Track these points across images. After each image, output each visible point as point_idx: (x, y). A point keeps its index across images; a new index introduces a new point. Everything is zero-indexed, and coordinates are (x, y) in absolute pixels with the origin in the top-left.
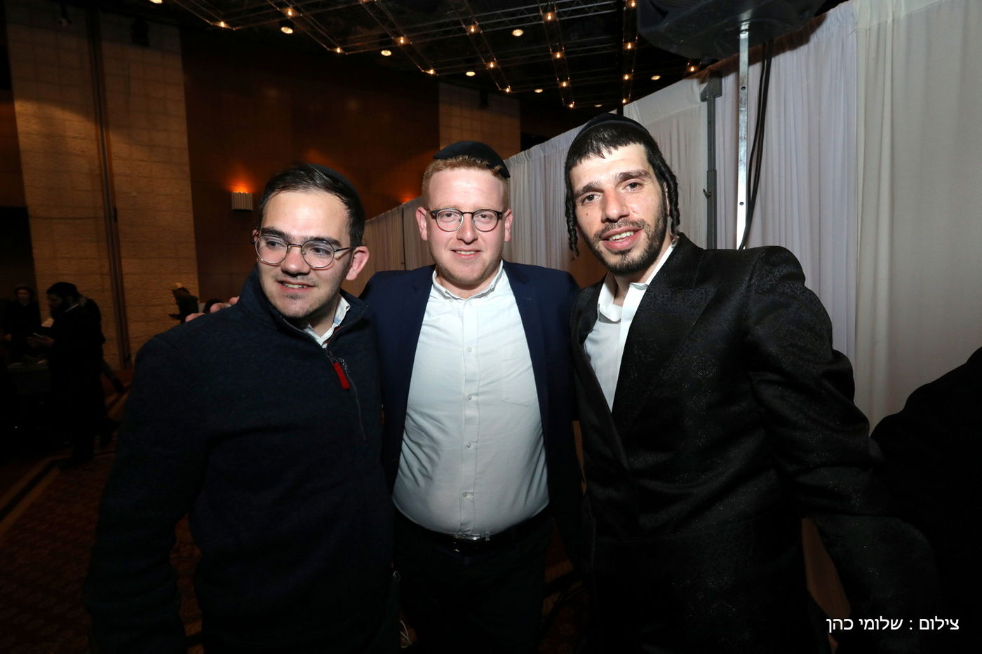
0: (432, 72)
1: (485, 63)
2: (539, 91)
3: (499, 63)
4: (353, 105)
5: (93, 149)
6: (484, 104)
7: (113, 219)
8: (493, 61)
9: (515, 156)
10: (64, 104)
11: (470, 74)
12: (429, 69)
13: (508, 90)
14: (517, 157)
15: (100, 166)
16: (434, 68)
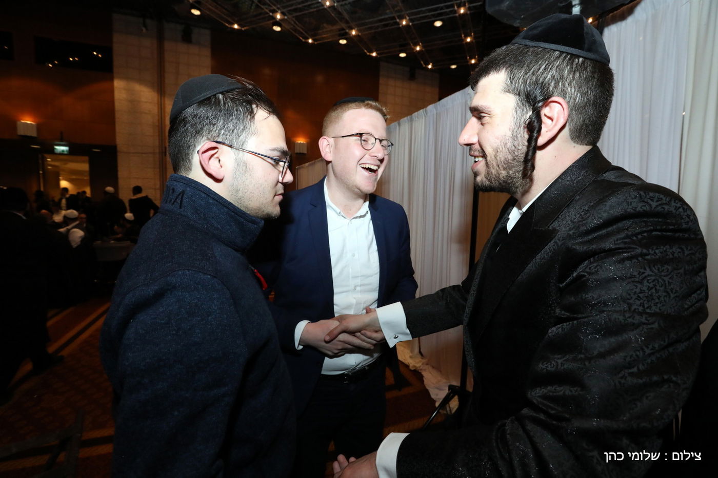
0: (374, 54)
1: (413, 47)
2: (454, 67)
3: (423, 47)
4: (320, 79)
5: (155, 110)
6: (412, 77)
7: (164, 154)
8: (419, 45)
9: (416, 113)
10: (141, 81)
11: (403, 55)
12: (373, 52)
13: (430, 67)
14: (418, 114)
15: (159, 120)
16: (376, 51)
